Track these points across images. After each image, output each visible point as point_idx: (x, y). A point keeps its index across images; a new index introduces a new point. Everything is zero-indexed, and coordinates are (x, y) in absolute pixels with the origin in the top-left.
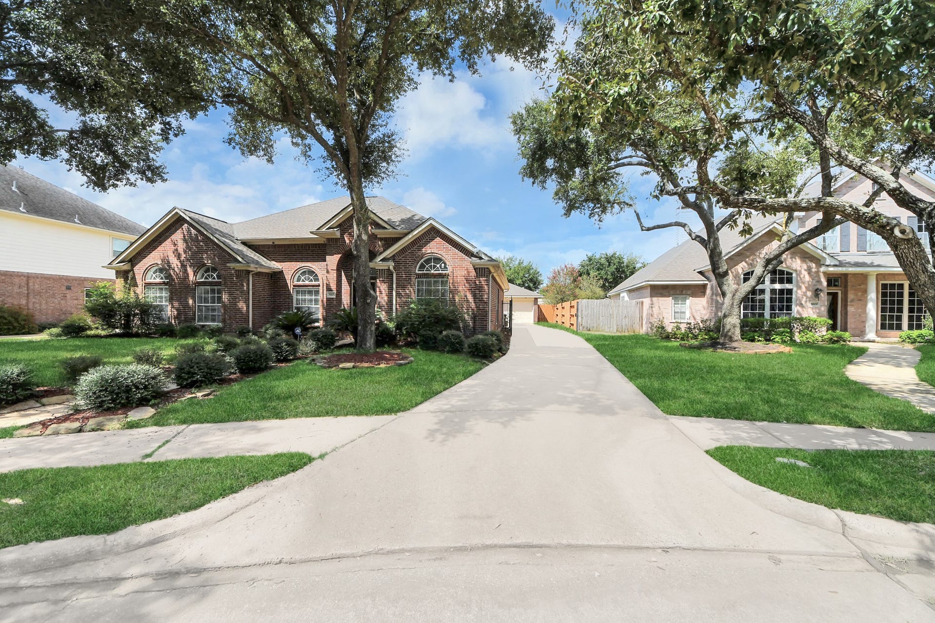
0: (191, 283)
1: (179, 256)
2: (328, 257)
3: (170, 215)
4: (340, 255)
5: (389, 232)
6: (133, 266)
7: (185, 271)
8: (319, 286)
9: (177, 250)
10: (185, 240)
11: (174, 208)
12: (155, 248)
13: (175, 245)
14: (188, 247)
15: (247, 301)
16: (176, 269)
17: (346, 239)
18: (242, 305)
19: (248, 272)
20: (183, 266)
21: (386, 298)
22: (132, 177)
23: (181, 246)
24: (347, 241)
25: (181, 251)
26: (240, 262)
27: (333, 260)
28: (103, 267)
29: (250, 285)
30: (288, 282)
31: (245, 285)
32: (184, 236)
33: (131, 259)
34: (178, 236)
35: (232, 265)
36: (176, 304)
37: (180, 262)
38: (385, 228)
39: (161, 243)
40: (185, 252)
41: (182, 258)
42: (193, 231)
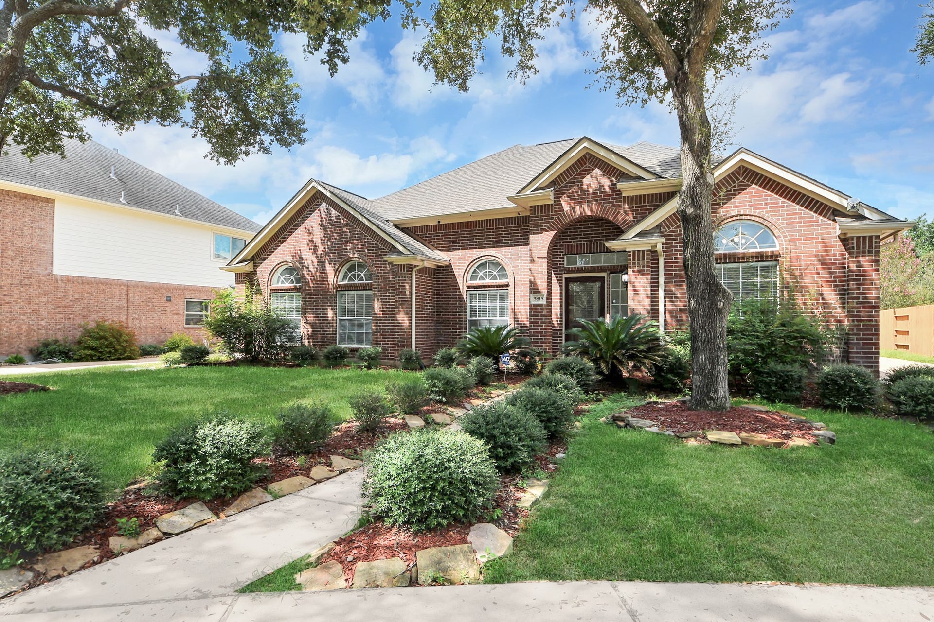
0: (331, 287)
1: (315, 249)
2: (533, 238)
3: (305, 192)
4: (554, 233)
5: (650, 186)
6: (256, 266)
7: (323, 272)
8: (508, 286)
9: (312, 240)
10: (323, 227)
11: (310, 181)
12: (284, 240)
13: (310, 233)
14: (326, 235)
15: (409, 313)
16: (311, 268)
17: (563, 203)
18: (402, 317)
19: (411, 267)
20: (321, 263)
21: (647, 302)
22: (266, 138)
23: (318, 235)
24: (566, 208)
25: (318, 241)
26: (400, 253)
27: (541, 242)
28: (221, 268)
29: (412, 288)
30: (459, 281)
31: (407, 287)
32: (322, 221)
33: (253, 256)
34: (313, 221)
35: (389, 258)
36: (311, 318)
37: (317, 257)
38: (640, 178)
39: (291, 233)
40: (323, 243)
41: (319, 252)
42: (334, 212)
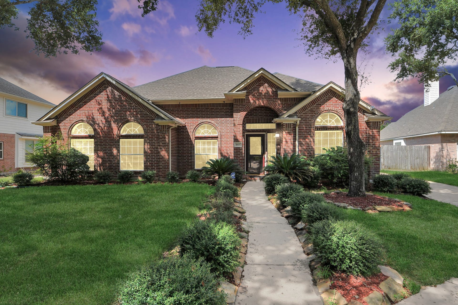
0: (115, 136)
1: (103, 114)
2: (235, 115)
3: (97, 79)
4: (245, 113)
5: (291, 94)
6: (58, 122)
7: (110, 127)
8: (217, 138)
9: (101, 108)
10: (109, 100)
11: (102, 73)
12: (80, 107)
13: (99, 104)
14: (111, 105)
15: (168, 152)
16: (101, 125)
17: (250, 99)
18: (163, 153)
19: (169, 127)
20: (107, 121)
23: (105, 105)
24: (252, 101)
25: (106, 110)
26: (163, 119)
27: (239, 117)
28: (32, 123)
29: (169, 138)
30: (191, 134)
31: (167, 137)
32: (108, 97)
33: (57, 116)
34: (102, 97)
35: (156, 121)
36: (101, 154)
37: (105, 118)
38: (287, 90)
39: (85, 103)
40: (109, 110)
41: (107, 115)
42: (116, 93)
